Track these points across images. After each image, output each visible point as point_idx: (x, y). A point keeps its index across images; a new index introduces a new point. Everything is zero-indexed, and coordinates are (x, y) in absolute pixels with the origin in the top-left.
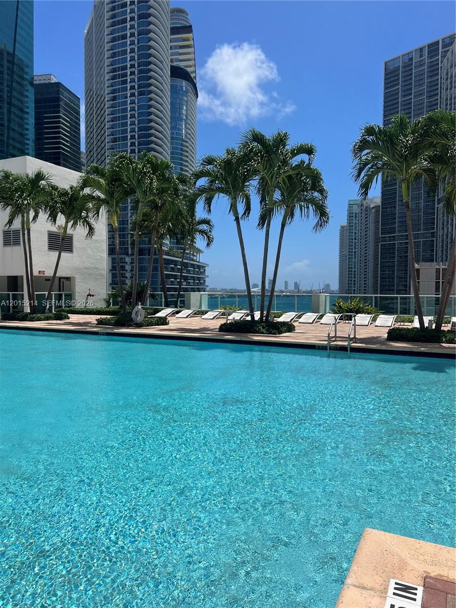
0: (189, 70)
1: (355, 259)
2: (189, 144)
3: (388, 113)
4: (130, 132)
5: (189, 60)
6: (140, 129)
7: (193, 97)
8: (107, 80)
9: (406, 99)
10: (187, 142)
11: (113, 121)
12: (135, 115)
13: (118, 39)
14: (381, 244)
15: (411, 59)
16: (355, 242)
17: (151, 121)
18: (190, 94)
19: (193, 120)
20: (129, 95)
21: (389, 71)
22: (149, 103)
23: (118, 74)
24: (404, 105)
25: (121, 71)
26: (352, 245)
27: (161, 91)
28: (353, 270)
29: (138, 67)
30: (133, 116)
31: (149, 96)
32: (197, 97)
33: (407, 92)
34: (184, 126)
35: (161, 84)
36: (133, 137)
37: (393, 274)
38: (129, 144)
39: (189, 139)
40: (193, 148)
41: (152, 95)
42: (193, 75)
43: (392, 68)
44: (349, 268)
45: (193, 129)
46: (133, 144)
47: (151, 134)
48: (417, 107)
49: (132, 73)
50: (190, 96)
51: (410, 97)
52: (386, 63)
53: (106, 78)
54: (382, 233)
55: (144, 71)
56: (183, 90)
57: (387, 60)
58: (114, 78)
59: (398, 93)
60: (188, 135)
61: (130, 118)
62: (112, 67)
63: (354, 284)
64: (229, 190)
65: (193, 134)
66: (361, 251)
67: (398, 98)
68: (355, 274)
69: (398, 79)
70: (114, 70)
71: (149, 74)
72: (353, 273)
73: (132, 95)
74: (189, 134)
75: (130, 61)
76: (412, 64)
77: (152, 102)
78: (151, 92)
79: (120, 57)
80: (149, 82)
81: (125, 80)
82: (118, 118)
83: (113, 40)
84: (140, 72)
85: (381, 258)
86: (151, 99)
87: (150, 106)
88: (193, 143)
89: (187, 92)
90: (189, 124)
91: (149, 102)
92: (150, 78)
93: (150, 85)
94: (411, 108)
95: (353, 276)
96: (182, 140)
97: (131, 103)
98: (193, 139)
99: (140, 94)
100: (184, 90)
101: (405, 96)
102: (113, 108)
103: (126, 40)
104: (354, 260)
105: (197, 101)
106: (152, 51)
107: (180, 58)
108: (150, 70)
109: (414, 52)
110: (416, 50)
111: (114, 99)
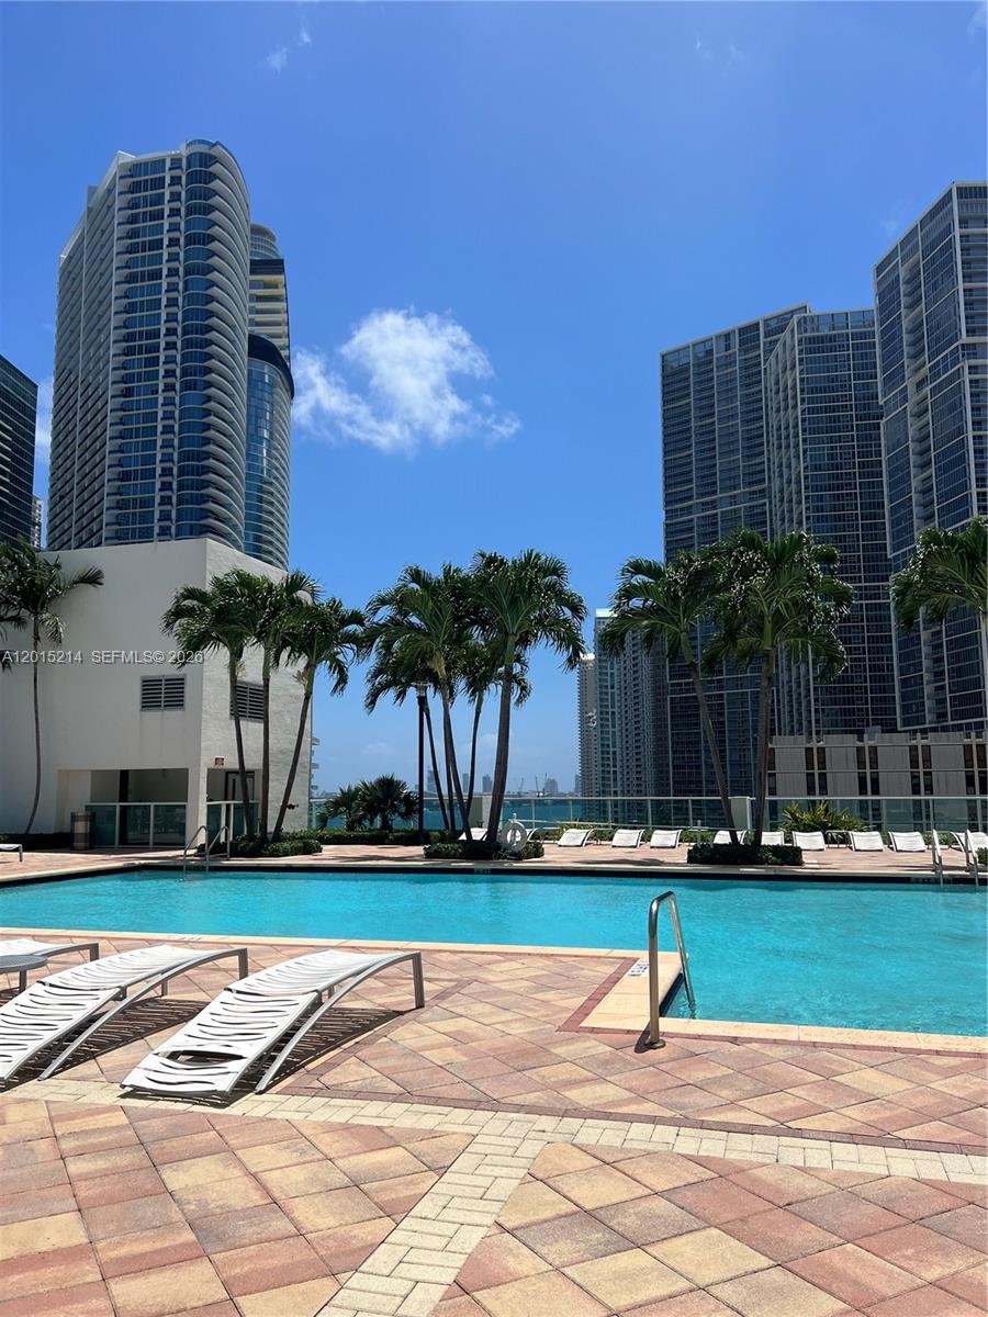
0: (277, 342)
1: (613, 726)
2: (276, 488)
3: (672, 447)
4: (161, 461)
5: (278, 324)
6: (184, 456)
7: (285, 395)
8: (114, 355)
9: (703, 423)
10: (271, 484)
11: (123, 438)
12: (173, 426)
13: (140, 277)
14: (672, 699)
15: (709, 352)
16: (613, 694)
17: (208, 441)
18: (279, 390)
19: (284, 440)
20: (161, 387)
21: (669, 370)
22: (204, 406)
23: (139, 344)
24: (701, 434)
25: (147, 339)
26: (607, 699)
27: (232, 382)
28: (611, 750)
29: (184, 334)
30: (168, 430)
31: (205, 392)
32: (292, 396)
33: (706, 411)
34: (265, 451)
35: (232, 369)
36: (166, 472)
37: (698, 758)
38: (158, 486)
39: (276, 478)
40: (283, 497)
41: (213, 391)
42: (284, 353)
43: (675, 365)
44: (603, 745)
45: (284, 460)
46: (166, 486)
47: (208, 467)
48: (726, 440)
49: (170, 346)
50: (278, 394)
51: (711, 420)
52: (663, 357)
53: (112, 352)
54: (670, 676)
55: (196, 343)
56: (263, 381)
57: (665, 349)
58: (128, 352)
59: (688, 413)
60: (274, 471)
61: (162, 433)
62: (125, 331)
63: (615, 780)
64: (675, 617)
65: (284, 468)
66: (626, 712)
67: (689, 421)
68: (615, 759)
69: (688, 387)
70: (129, 338)
71: (206, 350)
72: (611, 756)
73: (169, 388)
74: (277, 469)
75: (166, 322)
76: (711, 362)
77: (212, 405)
78: (209, 384)
79: (145, 313)
80: (206, 364)
81: (154, 357)
82: (135, 430)
83: (131, 279)
84: (187, 344)
85: (672, 725)
86: (209, 399)
87: (208, 413)
88: (283, 487)
89: (272, 385)
90: (276, 449)
91: (204, 403)
92: (210, 356)
93: (209, 370)
94: (714, 440)
95: (611, 763)
96: (262, 480)
97: (164, 403)
98: (283, 477)
99: (186, 386)
100: (267, 381)
101: (702, 418)
102: (125, 411)
103: (159, 281)
104: (611, 729)
105: (291, 404)
106: (214, 306)
107: (258, 319)
108: (210, 343)
109: (714, 340)
110: (717, 337)
111: (128, 393)
